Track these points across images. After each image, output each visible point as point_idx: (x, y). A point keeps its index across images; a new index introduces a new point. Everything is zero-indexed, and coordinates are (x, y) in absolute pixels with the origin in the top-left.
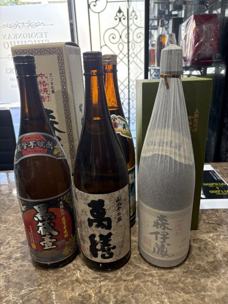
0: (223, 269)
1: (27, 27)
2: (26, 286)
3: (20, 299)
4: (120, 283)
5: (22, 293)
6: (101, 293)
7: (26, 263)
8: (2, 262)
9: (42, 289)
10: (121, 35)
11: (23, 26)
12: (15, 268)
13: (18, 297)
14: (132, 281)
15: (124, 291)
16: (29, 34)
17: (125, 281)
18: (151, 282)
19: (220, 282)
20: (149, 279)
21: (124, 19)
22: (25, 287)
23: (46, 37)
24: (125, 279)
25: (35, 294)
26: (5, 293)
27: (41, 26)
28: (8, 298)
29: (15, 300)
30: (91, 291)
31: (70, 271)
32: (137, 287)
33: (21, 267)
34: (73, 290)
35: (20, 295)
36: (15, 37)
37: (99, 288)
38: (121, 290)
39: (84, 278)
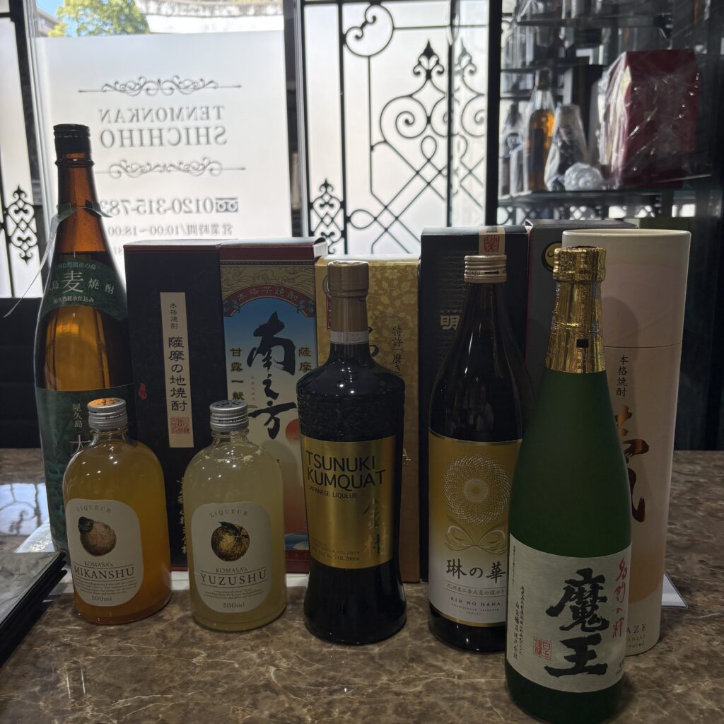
0: (680, 684)
1: (168, 92)
2: (130, 691)
3: (114, 717)
4: (384, 698)
5: (119, 706)
6: (330, 716)
7: (132, 643)
8: (69, 639)
9: (172, 698)
10: (429, 114)
11: (158, 89)
12: (103, 653)
13: (108, 713)
14: (418, 695)
15: (394, 715)
16: (172, 110)
17: (397, 694)
18: (469, 701)
19: (665, 713)
20: (465, 695)
21: (440, 73)
22: (126, 694)
23: (219, 117)
24: (398, 692)
25: (154, 709)
26: (73, 703)
27: (208, 91)
28: (81, 714)
29: (98, 719)
30: (305, 710)
31: (251, 667)
32: (430, 709)
33: (120, 652)
34: (255, 705)
35: (114, 708)
36: (134, 116)
37: (325, 706)
38: (385, 713)
39: (288, 683)
